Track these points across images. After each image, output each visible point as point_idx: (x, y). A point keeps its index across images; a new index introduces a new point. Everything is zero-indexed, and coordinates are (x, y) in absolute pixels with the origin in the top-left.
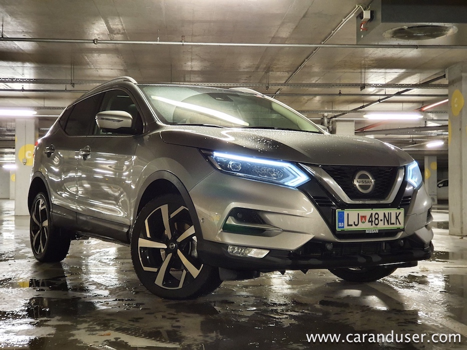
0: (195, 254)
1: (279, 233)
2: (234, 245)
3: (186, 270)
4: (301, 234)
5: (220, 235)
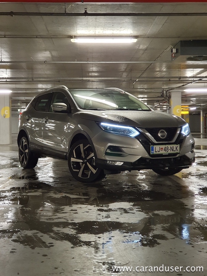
0: (94, 164)
1: (128, 156)
2: (109, 160)
3: (91, 171)
4: (136, 156)
5: (104, 156)
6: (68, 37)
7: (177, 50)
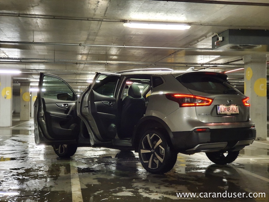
6: (121, 21)
7: (223, 38)
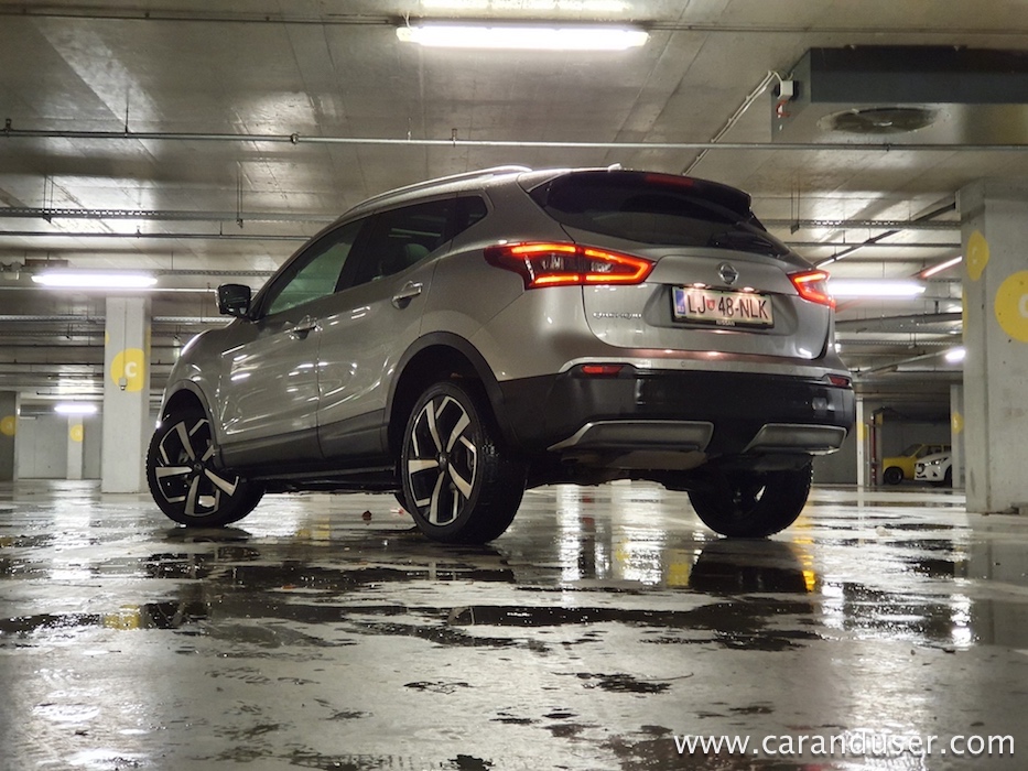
7: (796, 86)
